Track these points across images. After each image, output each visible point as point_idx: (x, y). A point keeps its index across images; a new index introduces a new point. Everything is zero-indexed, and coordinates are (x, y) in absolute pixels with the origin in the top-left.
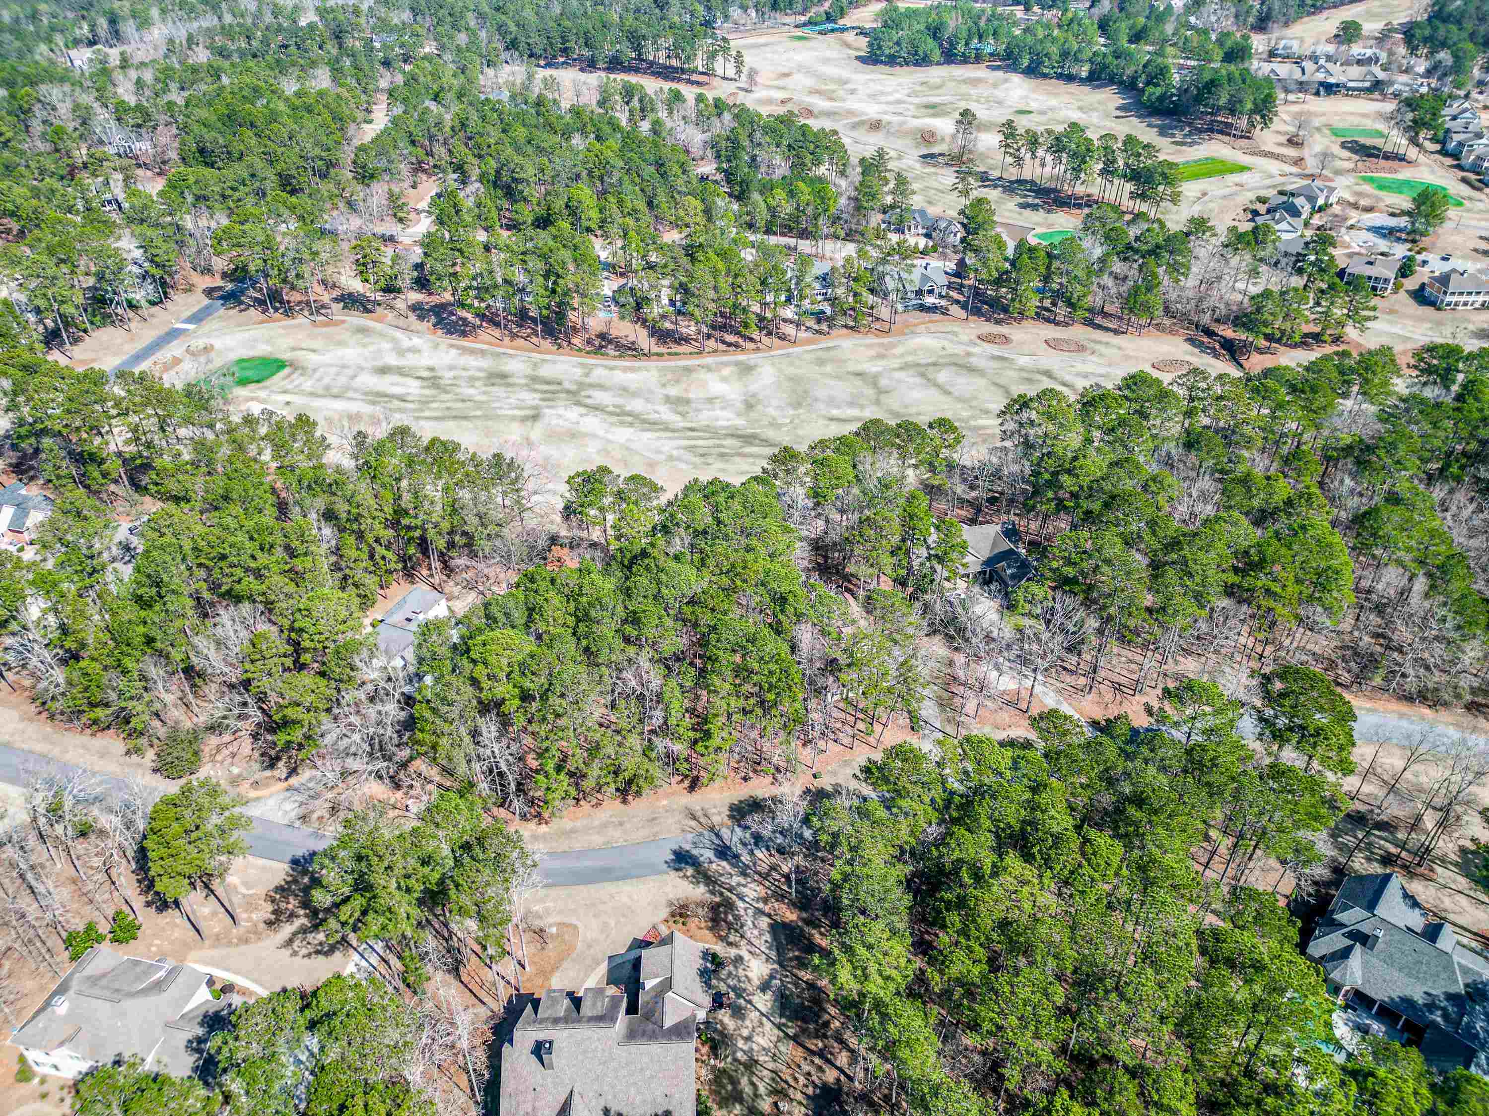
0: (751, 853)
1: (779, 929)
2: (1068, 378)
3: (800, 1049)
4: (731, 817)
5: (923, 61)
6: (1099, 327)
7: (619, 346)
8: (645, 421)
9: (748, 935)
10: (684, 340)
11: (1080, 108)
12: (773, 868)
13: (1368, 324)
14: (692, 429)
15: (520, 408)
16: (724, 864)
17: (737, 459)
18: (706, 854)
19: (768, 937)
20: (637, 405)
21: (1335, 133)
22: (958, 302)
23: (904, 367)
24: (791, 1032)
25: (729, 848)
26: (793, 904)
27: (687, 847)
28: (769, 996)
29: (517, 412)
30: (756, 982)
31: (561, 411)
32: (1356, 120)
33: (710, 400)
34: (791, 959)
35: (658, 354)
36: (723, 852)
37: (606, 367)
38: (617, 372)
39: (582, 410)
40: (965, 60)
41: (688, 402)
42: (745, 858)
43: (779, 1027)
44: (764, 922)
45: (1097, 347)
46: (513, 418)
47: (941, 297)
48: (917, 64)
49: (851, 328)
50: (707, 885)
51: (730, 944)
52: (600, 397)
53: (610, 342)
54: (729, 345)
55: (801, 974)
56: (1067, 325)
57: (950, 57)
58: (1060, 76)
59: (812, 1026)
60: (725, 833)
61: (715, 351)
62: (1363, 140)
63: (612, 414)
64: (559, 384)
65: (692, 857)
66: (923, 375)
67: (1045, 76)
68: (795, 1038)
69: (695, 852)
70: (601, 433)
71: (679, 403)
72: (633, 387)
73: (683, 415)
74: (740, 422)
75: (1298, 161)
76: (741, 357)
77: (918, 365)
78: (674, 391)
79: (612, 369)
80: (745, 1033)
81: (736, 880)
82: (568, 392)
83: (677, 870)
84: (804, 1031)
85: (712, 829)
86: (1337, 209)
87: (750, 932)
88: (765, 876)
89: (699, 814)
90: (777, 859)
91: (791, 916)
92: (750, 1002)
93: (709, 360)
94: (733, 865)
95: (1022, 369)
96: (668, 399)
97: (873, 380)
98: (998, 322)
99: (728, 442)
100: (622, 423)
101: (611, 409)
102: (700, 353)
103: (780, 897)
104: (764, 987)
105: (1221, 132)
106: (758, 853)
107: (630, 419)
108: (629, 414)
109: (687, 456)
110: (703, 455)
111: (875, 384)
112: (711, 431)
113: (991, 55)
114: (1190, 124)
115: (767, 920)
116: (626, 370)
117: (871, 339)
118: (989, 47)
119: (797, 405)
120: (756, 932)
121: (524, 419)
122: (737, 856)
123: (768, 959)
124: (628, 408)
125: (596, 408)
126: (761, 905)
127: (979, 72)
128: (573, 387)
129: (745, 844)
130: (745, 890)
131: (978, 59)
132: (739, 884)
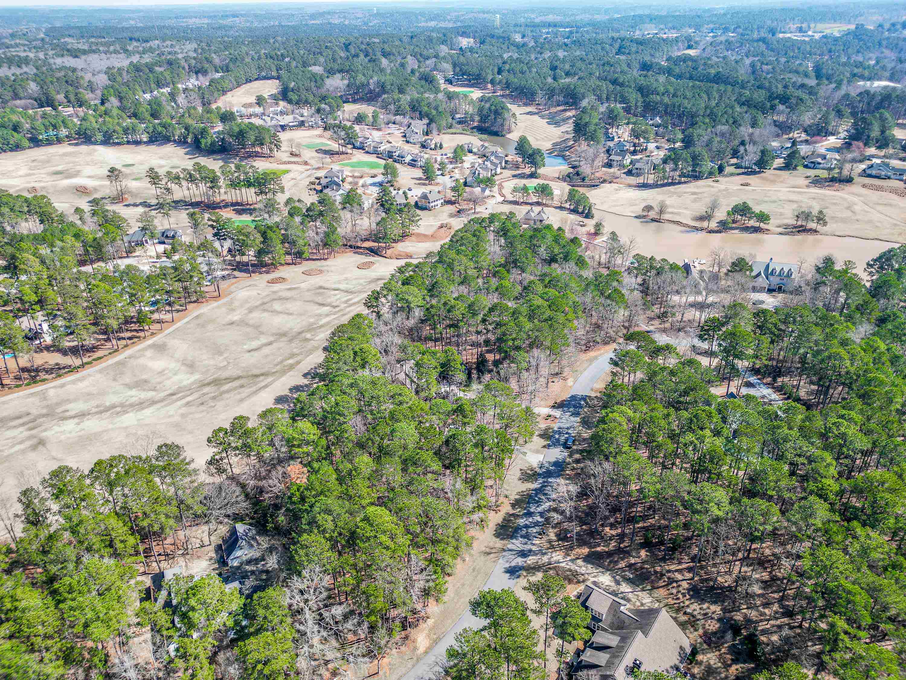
0: (534, 544)
1: (588, 559)
2: (334, 286)
3: (661, 589)
4: (502, 539)
5: (17, 147)
6: (314, 260)
7: (49, 371)
8: (132, 405)
9: (583, 572)
10: (93, 349)
11: (161, 158)
12: (550, 541)
13: (419, 223)
14: (172, 394)
15: (21, 443)
16: (530, 558)
17: (226, 396)
18: (520, 561)
19: (589, 566)
20: (110, 399)
21: (308, 147)
22: (235, 270)
23: (251, 311)
24: (649, 587)
25: (522, 551)
26: (580, 546)
27: (507, 565)
28: (624, 585)
29: (22, 447)
30: (613, 584)
31: (56, 429)
32: (309, 140)
33: (161, 373)
34: (609, 565)
35: (87, 363)
36: (523, 554)
37: (54, 387)
38: (68, 387)
39: (76, 420)
40: (49, 143)
41: (146, 381)
42: (534, 548)
43: (643, 590)
44: (580, 562)
45: (326, 268)
46: (23, 452)
47: (222, 270)
48: (12, 150)
49: (195, 302)
50: (539, 571)
51: (584, 581)
52: (75, 407)
53: (37, 370)
54: (130, 338)
55: (620, 566)
56: (300, 263)
57: (35, 142)
58: (128, 143)
59: (653, 578)
60: (510, 546)
61: (126, 346)
62: (323, 148)
63: (101, 412)
64: (28, 414)
65: (515, 567)
66: (265, 310)
67: (118, 144)
68: (653, 588)
69: (513, 564)
70: (110, 426)
71: (141, 384)
72: (94, 390)
73: (154, 389)
74: (197, 376)
75: (306, 163)
76: (150, 342)
77: (257, 307)
78: (127, 379)
79: (63, 386)
80: (638, 604)
81: (545, 559)
82: (44, 416)
83: (519, 577)
84: (652, 582)
85: (504, 550)
86: (350, 179)
87: (583, 570)
88: (552, 547)
89: (488, 550)
90: (545, 538)
91: (585, 550)
92: (622, 593)
93: (129, 352)
94: (536, 555)
95: (308, 290)
96: (129, 387)
97: (242, 323)
98: (268, 273)
99: (206, 390)
100: (118, 413)
101: (94, 410)
102: (116, 351)
103: (571, 548)
104: (618, 583)
105: (256, 156)
106: (534, 542)
107: (118, 409)
108: (113, 406)
109: (193, 409)
110: (202, 404)
111: (247, 324)
112: (189, 390)
113: (67, 137)
114: (237, 155)
115: (578, 561)
116: (74, 382)
117: (215, 304)
118: (64, 132)
119: (220, 353)
120: (584, 568)
121: (34, 448)
122: (530, 551)
123: (602, 572)
124: (108, 404)
125: (82, 415)
126: (569, 558)
127: (65, 148)
128: (44, 411)
129: (526, 544)
130: (555, 558)
131: (59, 141)
132: (549, 559)
